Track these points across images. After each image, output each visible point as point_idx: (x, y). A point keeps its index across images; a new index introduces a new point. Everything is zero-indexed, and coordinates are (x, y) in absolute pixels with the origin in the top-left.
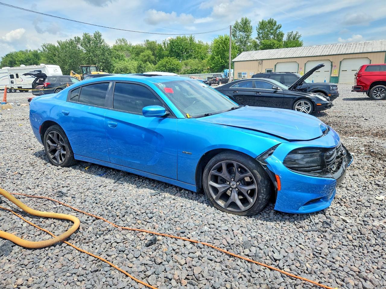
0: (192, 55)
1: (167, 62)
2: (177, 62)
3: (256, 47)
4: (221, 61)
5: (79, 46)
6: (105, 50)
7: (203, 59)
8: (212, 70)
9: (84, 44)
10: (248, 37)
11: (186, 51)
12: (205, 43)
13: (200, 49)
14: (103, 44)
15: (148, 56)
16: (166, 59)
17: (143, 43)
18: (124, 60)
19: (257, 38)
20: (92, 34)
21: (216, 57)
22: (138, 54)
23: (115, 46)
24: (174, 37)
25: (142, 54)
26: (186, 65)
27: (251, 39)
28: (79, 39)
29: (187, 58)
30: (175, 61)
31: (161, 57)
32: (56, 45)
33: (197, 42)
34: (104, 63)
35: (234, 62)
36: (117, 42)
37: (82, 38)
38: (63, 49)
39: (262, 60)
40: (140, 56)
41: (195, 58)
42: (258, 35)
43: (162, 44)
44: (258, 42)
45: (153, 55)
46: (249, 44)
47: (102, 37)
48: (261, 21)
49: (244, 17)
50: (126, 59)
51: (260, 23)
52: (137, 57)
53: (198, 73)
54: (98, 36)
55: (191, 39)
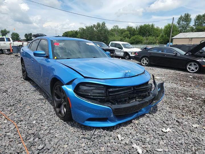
0: (151, 35)
1: (136, 38)
2: (142, 38)
3: (192, 30)
4: (167, 38)
5: (95, 29)
6: (106, 31)
7: (157, 37)
8: (161, 43)
9: (97, 28)
10: (188, 24)
11: (148, 32)
12: (160, 28)
13: (157, 31)
14: (105, 28)
15: (127, 34)
16: (136, 36)
17: (126, 28)
18: (115, 36)
19: (194, 25)
20: (101, 23)
21: (164, 36)
22: (122, 33)
23: (112, 29)
24: (143, 25)
25: (124, 33)
26: (147, 39)
27: (190, 26)
28: (95, 25)
29: (149, 36)
30: (141, 38)
31: (134, 35)
32: (85, 28)
33: (156, 27)
34: (104, 37)
35: (173, 39)
36: (113, 27)
37: (96, 25)
38: (87, 30)
39: (192, 38)
40: (123, 34)
41: (153, 36)
42: (195, 23)
43: (135, 28)
44: (194, 27)
45: (130, 34)
46: (188, 29)
47: (106, 25)
48: (198, 15)
49: (187, 13)
50: (116, 36)
51: (197, 16)
52: (121, 35)
53: (152, 44)
54: (104, 24)
55: (153, 26)
